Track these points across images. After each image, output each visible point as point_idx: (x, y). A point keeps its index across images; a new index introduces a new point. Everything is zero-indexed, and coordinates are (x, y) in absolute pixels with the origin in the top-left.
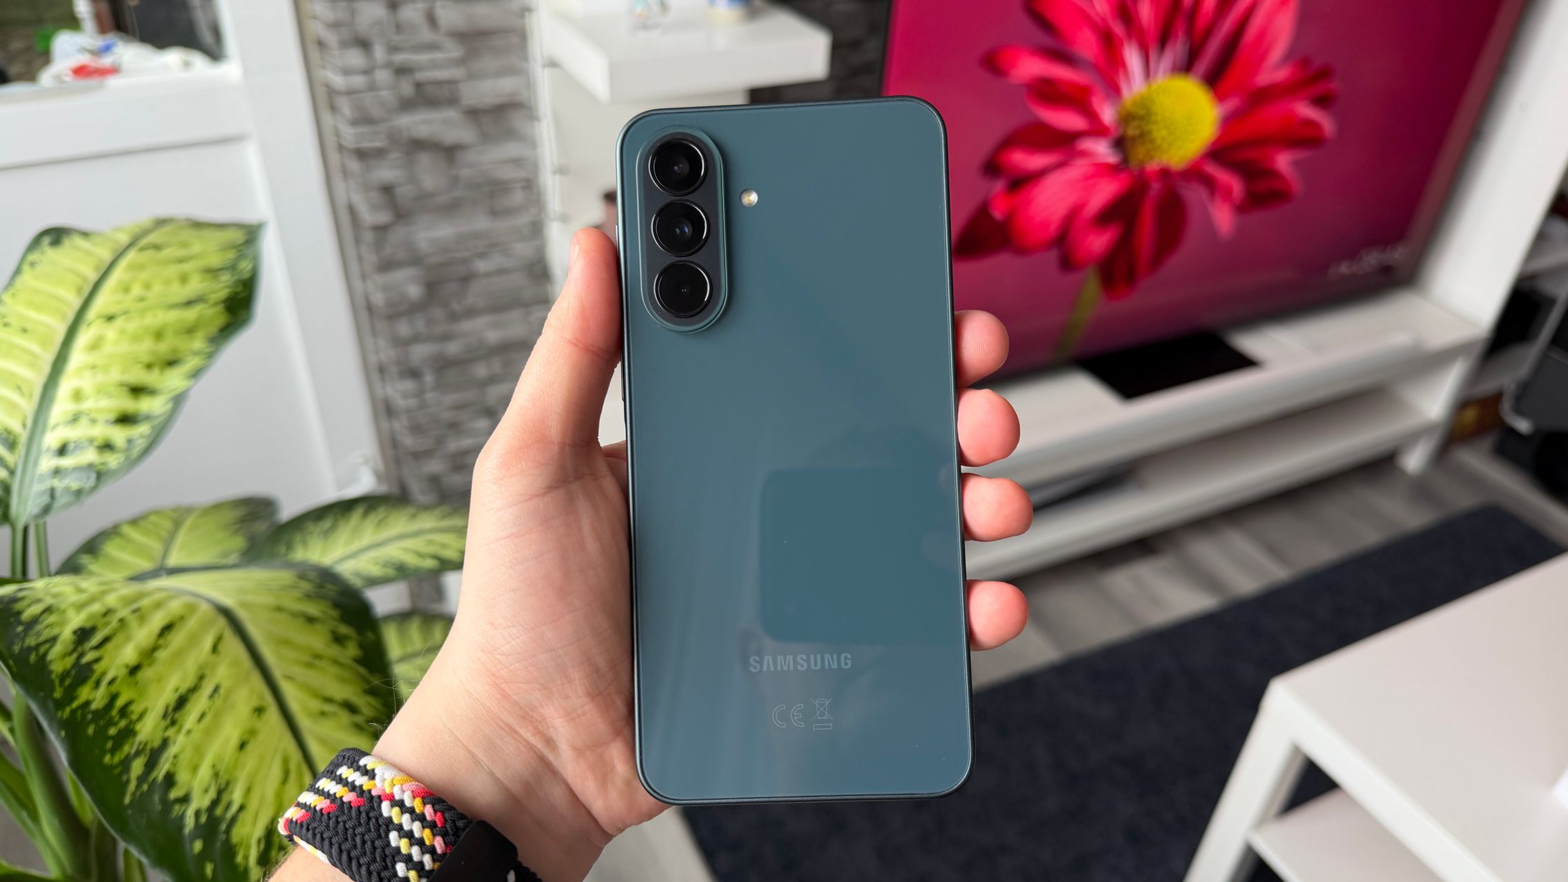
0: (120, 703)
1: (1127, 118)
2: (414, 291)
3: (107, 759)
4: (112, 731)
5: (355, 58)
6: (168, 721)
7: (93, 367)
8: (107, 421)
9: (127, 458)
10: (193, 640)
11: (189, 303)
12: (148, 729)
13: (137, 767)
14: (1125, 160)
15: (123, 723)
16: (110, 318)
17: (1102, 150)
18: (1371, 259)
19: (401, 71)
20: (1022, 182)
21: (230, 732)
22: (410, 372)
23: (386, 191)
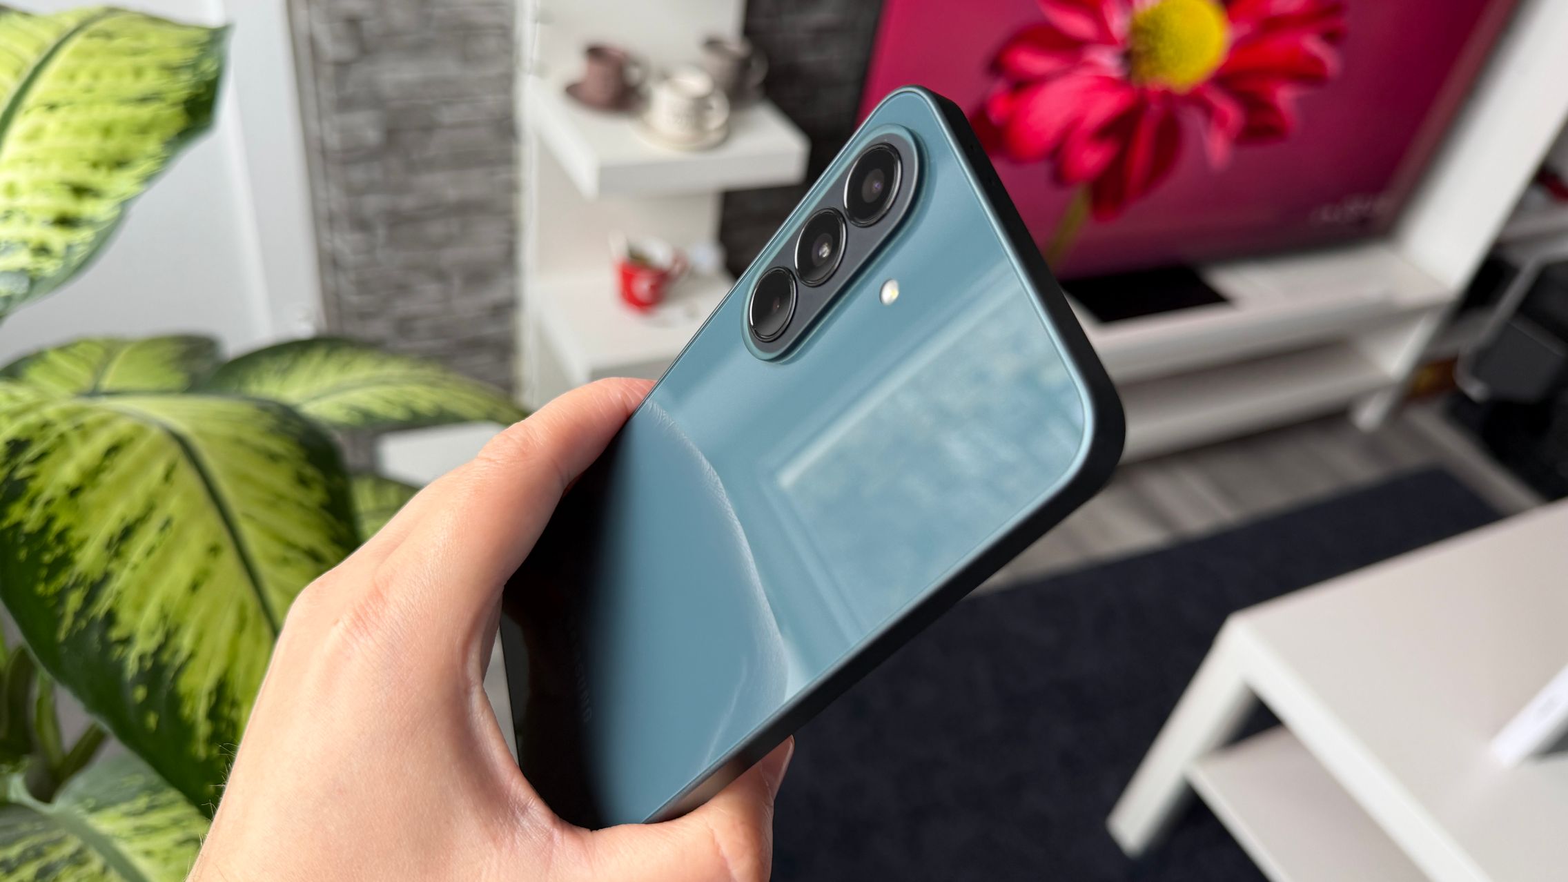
0: (57, 526)
1: (1137, 30)
2: (372, 136)
3: (40, 588)
4: (47, 558)
6: (113, 551)
7: (30, 160)
8: (45, 222)
9: (65, 266)
10: (142, 465)
11: (144, 100)
12: (88, 558)
13: (74, 600)
14: (1129, 75)
15: (60, 551)
16: (52, 107)
17: (1107, 61)
18: (1354, 207)
20: (1026, 85)
21: (180, 571)
22: (361, 224)
23: (352, 23)
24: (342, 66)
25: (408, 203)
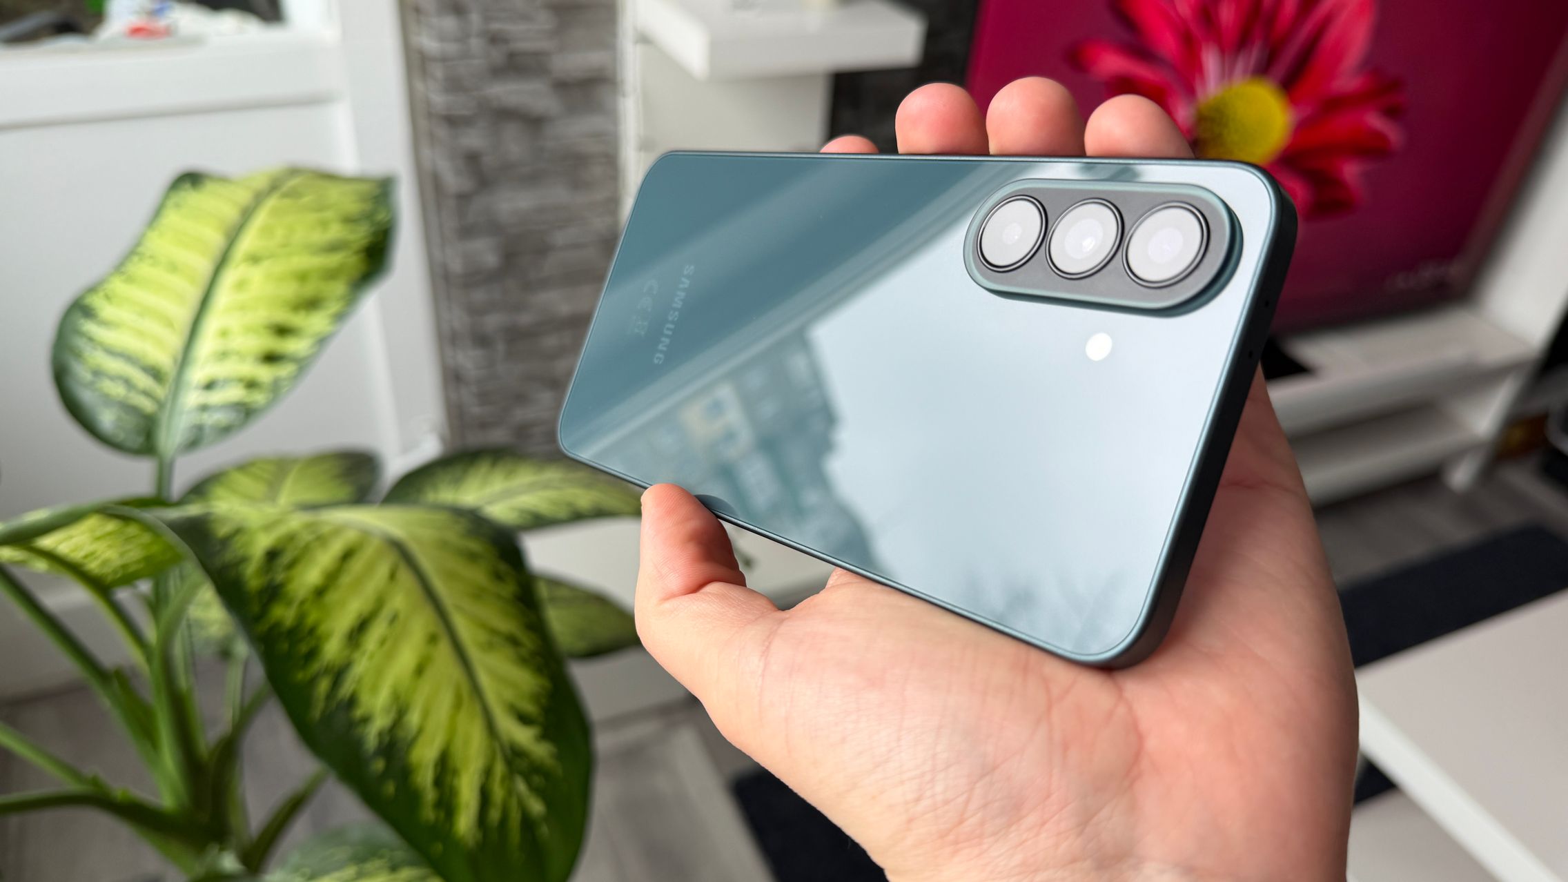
1: (1201, 119)
2: (491, 260)
3: (299, 676)
4: (303, 648)
5: (449, 23)
6: (352, 643)
7: (242, 308)
8: (254, 359)
9: (271, 395)
10: (370, 568)
11: (333, 248)
12: (332, 649)
13: (323, 686)
15: (310, 643)
16: (254, 259)
18: (1428, 273)
19: (495, 39)
21: (406, 658)
22: (482, 340)
23: (472, 159)
24: (463, 198)
25: (525, 319)
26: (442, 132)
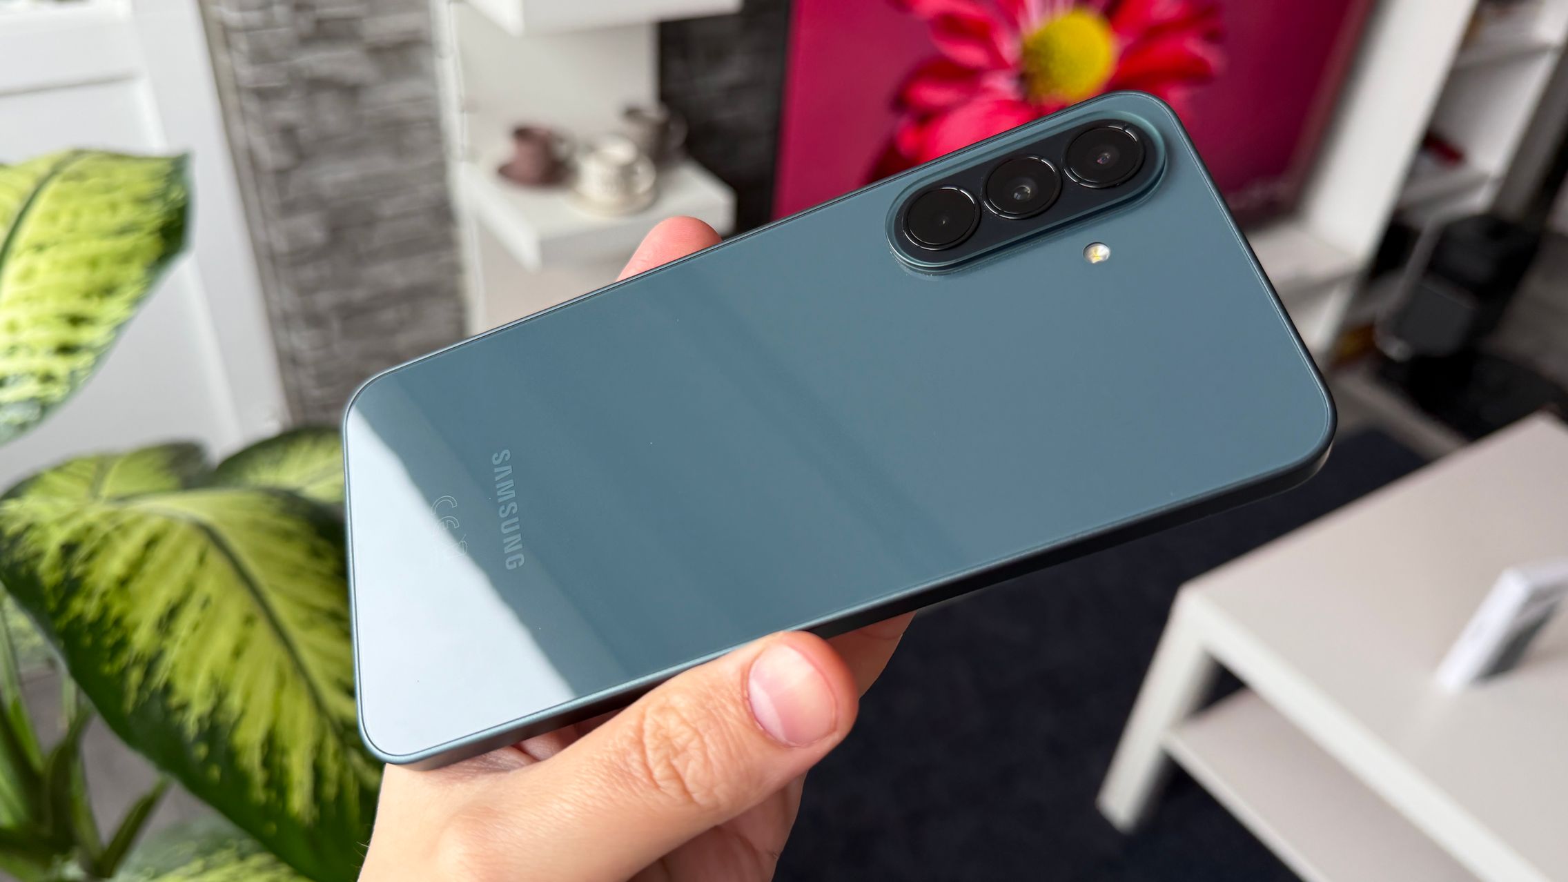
0: (115, 611)
1: (1027, 53)
2: (317, 236)
3: (106, 669)
4: (109, 641)
6: (164, 630)
7: (28, 299)
8: (47, 352)
9: (69, 388)
10: (177, 553)
11: (123, 231)
12: (142, 639)
13: (135, 676)
14: (1026, 96)
15: (118, 635)
16: (40, 248)
17: (1003, 85)
20: (930, 117)
21: (222, 641)
22: (315, 320)
23: (288, 133)
24: (282, 173)
25: (359, 295)
26: (253, 106)
